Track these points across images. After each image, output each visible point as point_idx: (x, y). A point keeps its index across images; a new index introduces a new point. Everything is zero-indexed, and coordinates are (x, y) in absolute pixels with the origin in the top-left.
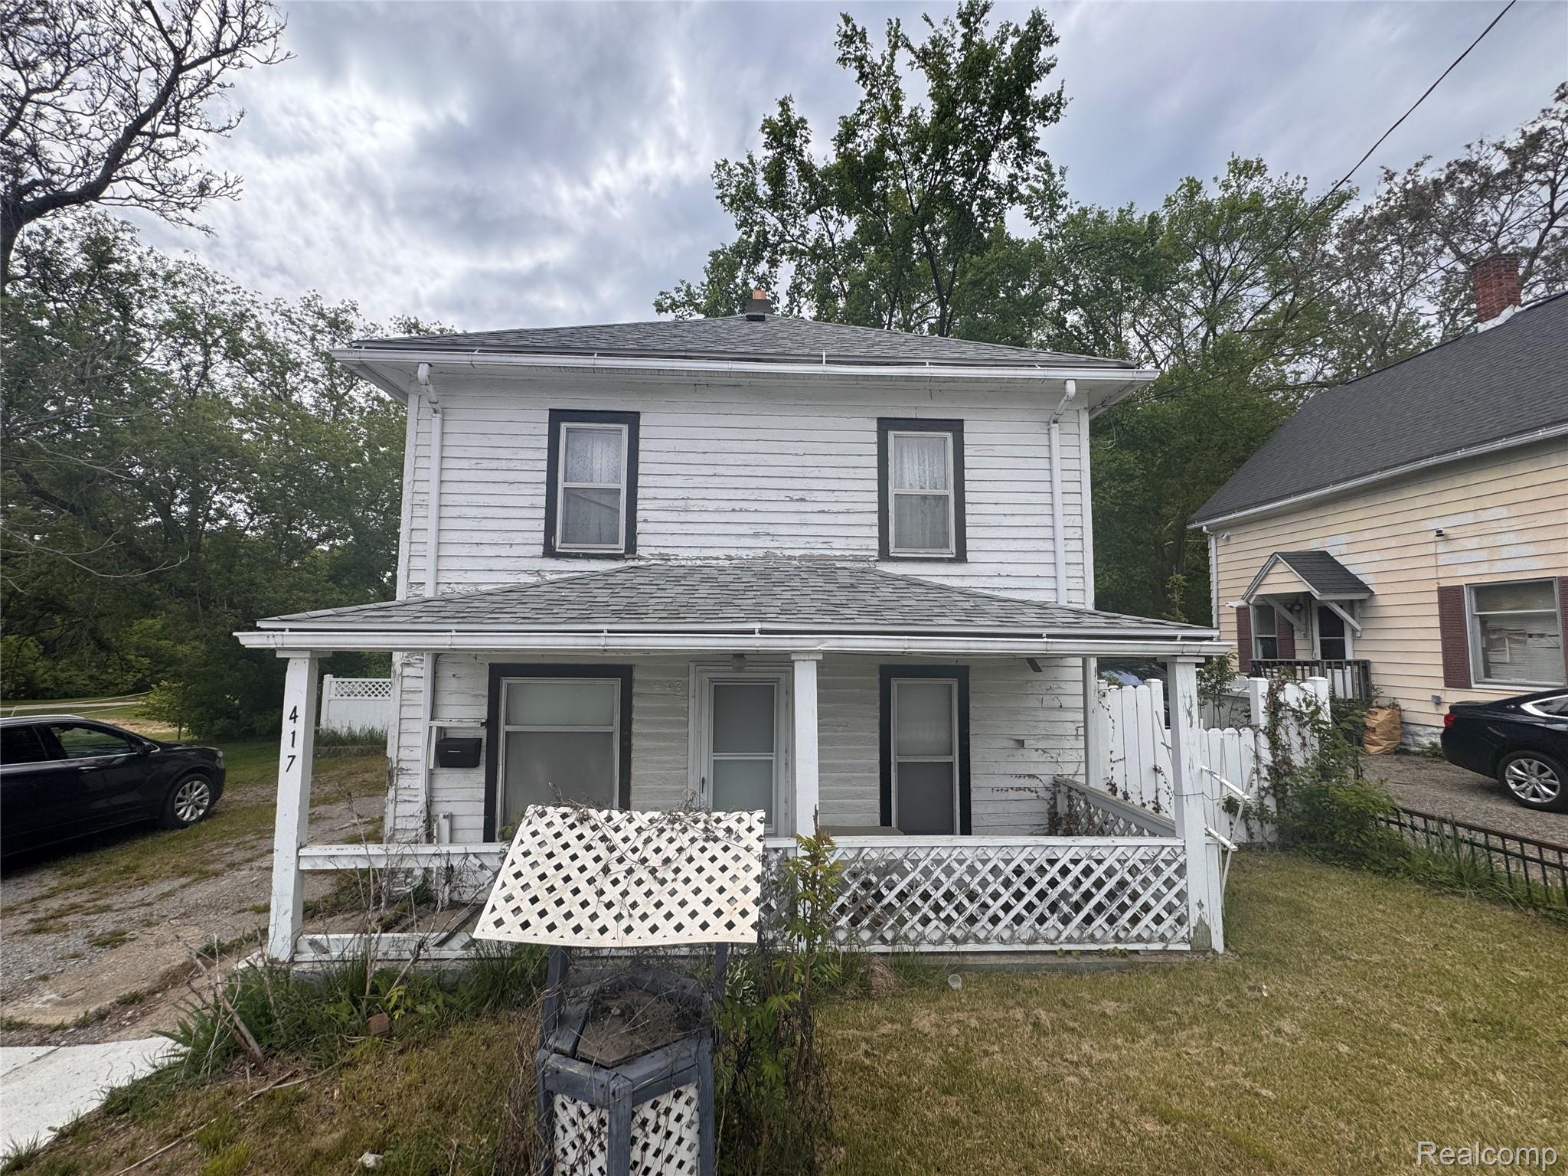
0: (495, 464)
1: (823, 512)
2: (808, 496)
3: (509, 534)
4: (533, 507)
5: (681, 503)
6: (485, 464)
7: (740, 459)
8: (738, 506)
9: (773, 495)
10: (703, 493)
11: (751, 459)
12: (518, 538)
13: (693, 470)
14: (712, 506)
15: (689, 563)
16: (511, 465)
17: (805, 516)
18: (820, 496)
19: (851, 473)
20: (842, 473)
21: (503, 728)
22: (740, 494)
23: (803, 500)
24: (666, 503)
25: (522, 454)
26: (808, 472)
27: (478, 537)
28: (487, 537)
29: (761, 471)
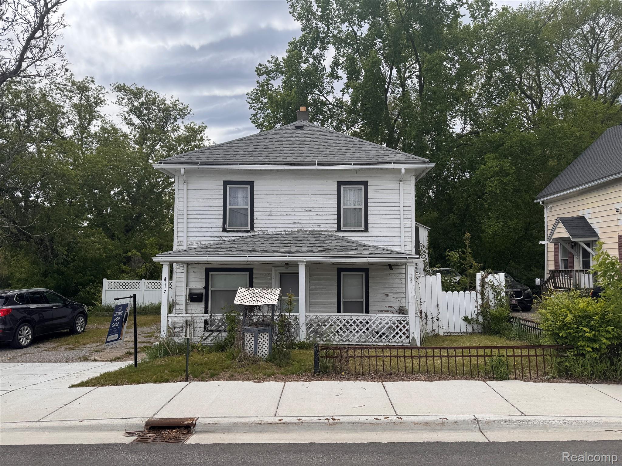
0: (205, 200)
1: (318, 215)
2: (312, 209)
3: (210, 224)
4: (218, 215)
5: (269, 213)
6: (202, 200)
7: (289, 197)
8: (288, 213)
9: (300, 209)
10: (276, 209)
11: (292, 197)
12: (214, 225)
13: (273, 201)
14: (279, 213)
15: (272, 233)
16: (211, 200)
17: (312, 216)
18: (317, 209)
19: (328, 201)
20: (325, 201)
21: (210, 289)
22: (288, 209)
23: (310, 211)
24: (263, 213)
25: (214, 196)
26: (312, 201)
27: (200, 225)
28: (204, 225)
29: (296, 201)
